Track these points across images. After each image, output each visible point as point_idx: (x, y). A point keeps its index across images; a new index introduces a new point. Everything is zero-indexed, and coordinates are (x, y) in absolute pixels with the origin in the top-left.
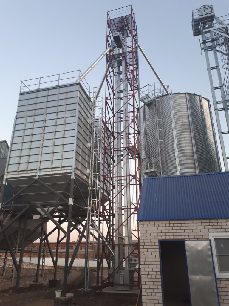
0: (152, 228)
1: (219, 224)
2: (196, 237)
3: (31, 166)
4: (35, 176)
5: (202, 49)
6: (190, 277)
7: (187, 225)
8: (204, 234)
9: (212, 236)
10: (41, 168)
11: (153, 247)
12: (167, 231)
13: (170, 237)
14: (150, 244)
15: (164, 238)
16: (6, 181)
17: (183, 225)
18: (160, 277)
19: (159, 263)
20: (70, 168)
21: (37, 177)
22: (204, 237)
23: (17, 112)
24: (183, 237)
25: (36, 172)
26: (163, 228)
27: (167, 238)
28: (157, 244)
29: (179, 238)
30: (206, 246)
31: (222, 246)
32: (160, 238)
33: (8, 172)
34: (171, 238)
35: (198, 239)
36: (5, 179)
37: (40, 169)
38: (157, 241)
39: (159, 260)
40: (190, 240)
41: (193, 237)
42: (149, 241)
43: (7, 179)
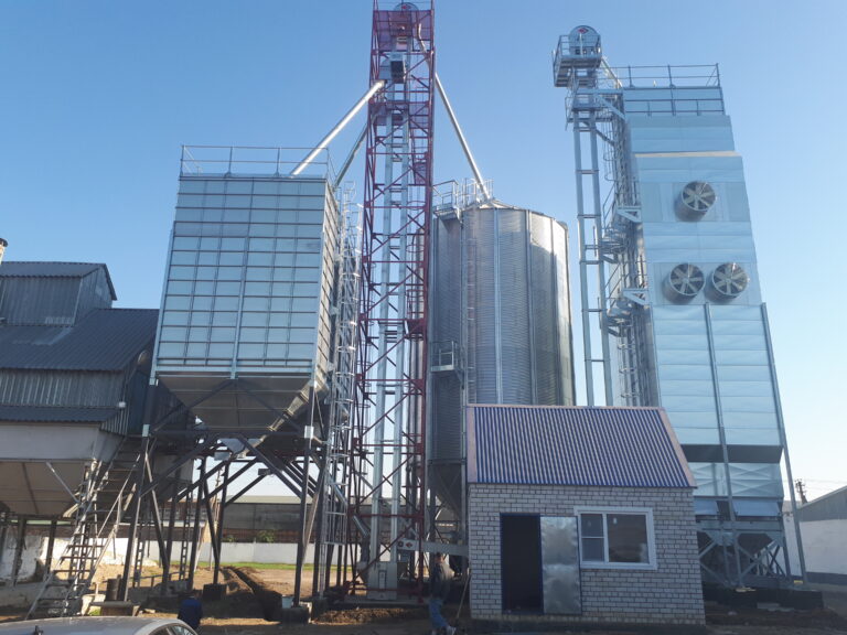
0: (490, 495)
1: (590, 493)
2: (556, 511)
3: (216, 352)
4: (229, 373)
5: (570, 120)
6: (544, 568)
7: (544, 492)
8: (566, 507)
9: (578, 510)
10: (240, 357)
11: (491, 524)
12: (513, 501)
13: (518, 509)
14: (487, 519)
15: (508, 510)
16: (156, 378)
17: (538, 492)
18: (499, 567)
19: (499, 548)
20: (307, 363)
21: (233, 377)
22: (567, 511)
23: (175, 222)
24: (537, 511)
25: (230, 366)
26: (508, 496)
27: (514, 510)
28: (498, 519)
29: (531, 511)
30: (572, 525)
31: (590, 524)
32: (502, 510)
33: (159, 359)
34: (520, 510)
35: (558, 515)
36: (153, 374)
37: (238, 360)
38: (498, 514)
39: (499, 543)
40: (546, 515)
41: (551, 511)
42: (485, 514)
43: (157, 373)
